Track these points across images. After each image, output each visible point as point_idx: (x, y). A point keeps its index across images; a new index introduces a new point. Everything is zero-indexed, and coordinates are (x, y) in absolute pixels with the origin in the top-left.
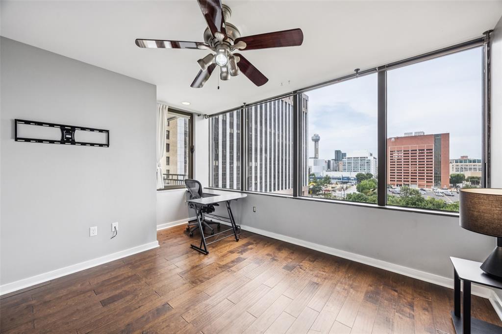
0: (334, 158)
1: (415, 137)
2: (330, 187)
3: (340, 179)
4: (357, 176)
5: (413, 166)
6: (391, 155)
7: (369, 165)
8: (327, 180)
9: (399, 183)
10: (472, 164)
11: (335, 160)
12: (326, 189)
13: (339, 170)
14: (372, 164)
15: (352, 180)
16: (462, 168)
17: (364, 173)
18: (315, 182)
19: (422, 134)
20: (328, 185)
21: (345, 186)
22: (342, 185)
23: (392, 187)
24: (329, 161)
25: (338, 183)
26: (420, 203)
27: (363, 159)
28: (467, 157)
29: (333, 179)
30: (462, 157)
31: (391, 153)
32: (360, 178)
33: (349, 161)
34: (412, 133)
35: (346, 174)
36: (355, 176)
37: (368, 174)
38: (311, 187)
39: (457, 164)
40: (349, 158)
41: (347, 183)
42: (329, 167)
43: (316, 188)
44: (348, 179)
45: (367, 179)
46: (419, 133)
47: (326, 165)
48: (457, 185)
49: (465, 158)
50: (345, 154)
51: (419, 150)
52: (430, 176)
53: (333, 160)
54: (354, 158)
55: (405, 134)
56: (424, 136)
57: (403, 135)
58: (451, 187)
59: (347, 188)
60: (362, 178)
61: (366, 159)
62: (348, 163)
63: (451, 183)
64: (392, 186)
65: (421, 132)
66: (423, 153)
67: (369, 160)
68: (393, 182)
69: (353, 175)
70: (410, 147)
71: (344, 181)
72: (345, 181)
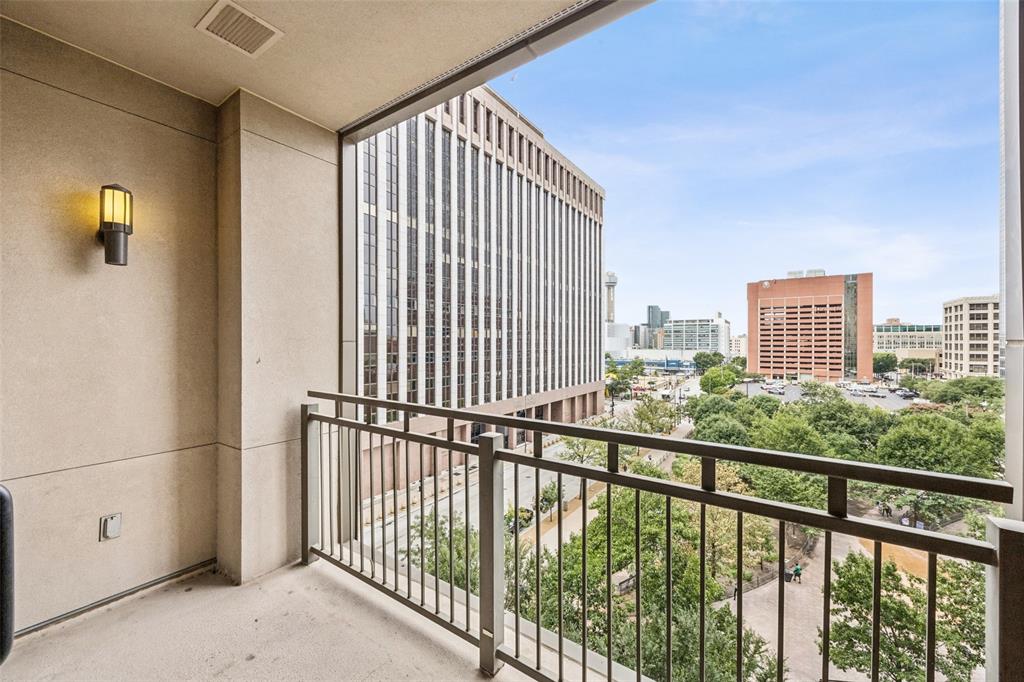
0: (646, 322)
1: (808, 280)
2: (643, 382)
3: (663, 365)
4: (695, 359)
5: (804, 337)
6: (762, 317)
7: (717, 336)
8: (638, 367)
9: (778, 372)
10: (907, 333)
11: (648, 325)
12: (636, 386)
13: (656, 347)
14: (723, 334)
15: (687, 366)
16: (889, 342)
17: (708, 352)
18: (615, 372)
19: (821, 275)
20: (639, 377)
21: (674, 378)
22: (667, 378)
23: (764, 381)
24: (637, 328)
25: (659, 373)
26: (845, 416)
27: (704, 323)
28: (897, 320)
29: (649, 364)
30: (889, 320)
31: (763, 311)
32: (702, 363)
33: (678, 328)
34: (801, 272)
35: (673, 355)
36: (692, 360)
37: (715, 354)
38: (609, 382)
39: (880, 334)
40: (677, 322)
41: (675, 372)
42: (636, 340)
43: (619, 383)
44: (679, 364)
45: (714, 364)
46: (815, 271)
47: (630, 335)
48: (886, 375)
49: (894, 323)
50: (668, 313)
51: (816, 306)
52: (837, 358)
53: (643, 325)
54: (687, 321)
55: (790, 273)
56: (825, 277)
57: (785, 277)
58: (876, 380)
59: (678, 383)
60: (706, 362)
61: (710, 323)
62: (675, 332)
63: (875, 371)
64: (765, 378)
65: (820, 271)
66: (823, 312)
67: (717, 326)
68: (766, 371)
69: (688, 356)
70: (799, 300)
71: (670, 368)
72: (672, 368)
